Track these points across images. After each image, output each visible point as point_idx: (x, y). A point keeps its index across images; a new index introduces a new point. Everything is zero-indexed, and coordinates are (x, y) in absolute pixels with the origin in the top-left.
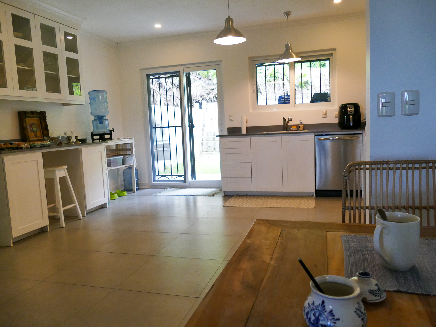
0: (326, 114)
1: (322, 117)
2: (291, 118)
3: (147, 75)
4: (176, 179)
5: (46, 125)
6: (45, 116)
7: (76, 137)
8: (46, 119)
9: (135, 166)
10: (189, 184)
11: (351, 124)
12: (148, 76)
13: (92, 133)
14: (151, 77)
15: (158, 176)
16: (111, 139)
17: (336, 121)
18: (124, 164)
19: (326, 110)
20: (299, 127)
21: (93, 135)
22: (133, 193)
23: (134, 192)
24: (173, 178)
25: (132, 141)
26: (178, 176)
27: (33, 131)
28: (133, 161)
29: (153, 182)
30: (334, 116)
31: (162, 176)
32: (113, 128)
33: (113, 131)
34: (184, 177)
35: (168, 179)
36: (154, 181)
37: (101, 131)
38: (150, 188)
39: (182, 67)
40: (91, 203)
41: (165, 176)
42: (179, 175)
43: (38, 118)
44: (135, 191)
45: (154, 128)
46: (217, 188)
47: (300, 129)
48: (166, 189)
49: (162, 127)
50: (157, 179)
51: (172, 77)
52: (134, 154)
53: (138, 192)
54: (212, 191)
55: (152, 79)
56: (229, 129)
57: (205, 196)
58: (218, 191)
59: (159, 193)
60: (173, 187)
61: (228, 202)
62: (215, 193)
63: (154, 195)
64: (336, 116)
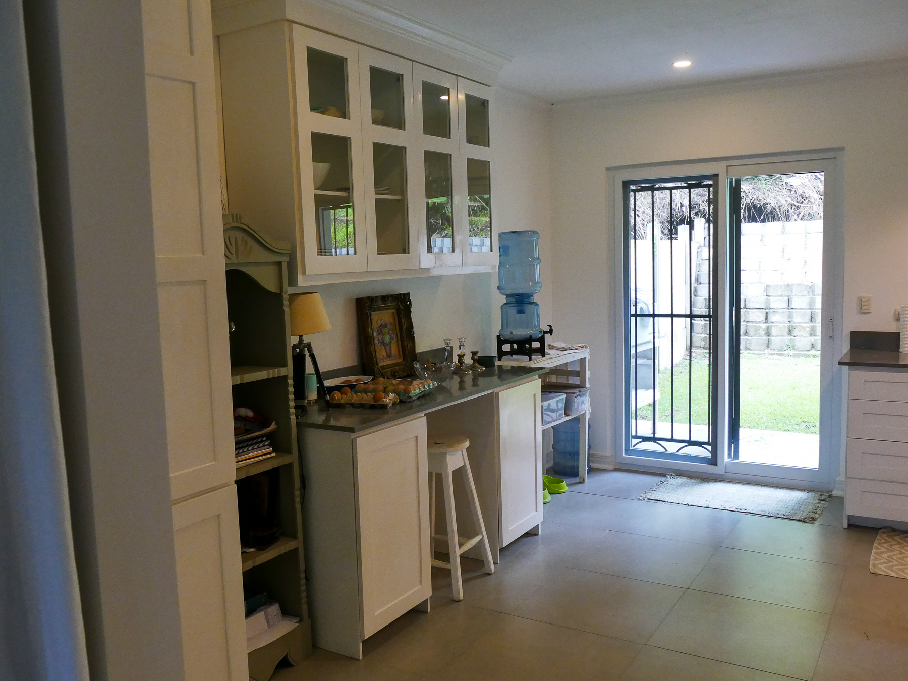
3: (623, 181)
4: (684, 452)
5: (411, 326)
6: (408, 303)
7: (474, 353)
8: (411, 312)
9: (588, 416)
10: (724, 471)
12: (626, 184)
13: (498, 337)
14: (632, 187)
15: (636, 437)
16: (542, 351)
18: (566, 414)
21: (501, 342)
22: (580, 483)
23: (583, 482)
24: (672, 448)
25: (585, 354)
26: (690, 443)
27: (383, 343)
28: (584, 405)
29: (624, 455)
31: (645, 439)
32: (550, 326)
33: (551, 332)
34: (709, 448)
35: (662, 450)
36: (627, 451)
37: (521, 332)
38: (616, 470)
39: (723, 165)
40: (511, 531)
41: (654, 439)
42: (693, 439)
43: (393, 311)
44: (584, 480)
45: (633, 316)
46: (809, 491)
48: (663, 479)
49: (654, 316)
50: (633, 445)
51: (690, 187)
52: (588, 385)
53: (592, 483)
54: (801, 503)
55: (635, 191)
56: (855, 336)
57: (789, 519)
58: (819, 505)
59: (652, 492)
60: (680, 473)
61: (876, 553)
62: (813, 512)
63: (641, 498)
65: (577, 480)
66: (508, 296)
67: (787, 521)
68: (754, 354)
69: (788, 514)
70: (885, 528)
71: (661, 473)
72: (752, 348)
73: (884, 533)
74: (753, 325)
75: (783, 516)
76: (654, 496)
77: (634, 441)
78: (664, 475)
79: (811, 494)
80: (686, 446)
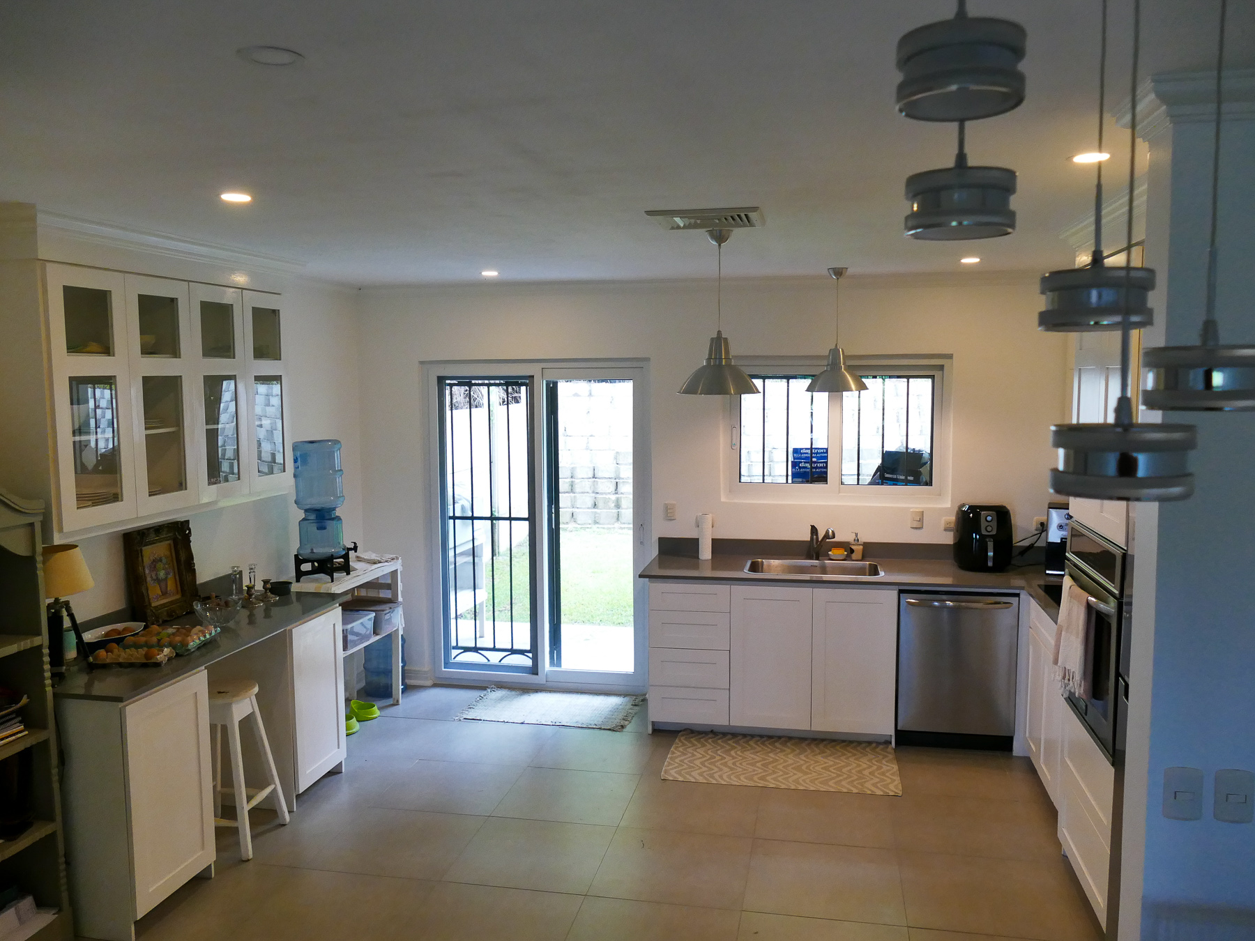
0: (921, 520)
1: (912, 528)
2: (833, 532)
3: (438, 377)
4: (506, 661)
5: (190, 557)
6: (188, 531)
7: (266, 582)
8: (190, 542)
9: (401, 632)
10: (545, 680)
11: (990, 562)
12: (441, 380)
13: (296, 556)
14: (448, 382)
15: (456, 647)
16: (346, 568)
17: (948, 539)
18: (375, 633)
19: (922, 510)
20: (852, 551)
21: (299, 561)
22: (393, 705)
23: (397, 703)
24: (495, 658)
25: (397, 566)
26: (513, 651)
27: (158, 580)
28: (397, 621)
29: (443, 669)
30: (942, 526)
31: (467, 649)
32: (355, 543)
33: (355, 549)
34: (530, 655)
35: (484, 661)
36: (447, 664)
38: (435, 685)
39: (538, 367)
40: (308, 774)
41: (475, 649)
42: (515, 647)
43: (169, 542)
44: (398, 701)
45: (450, 518)
46: (625, 695)
47: (854, 556)
48: (482, 693)
49: (473, 518)
50: (453, 658)
51: (507, 384)
52: (400, 599)
53: (408, 704)
54: (615, 710)
55: (451, 385)
56: (663, 542)
57: (600, 729)
58: (630, 711)
59: (469, 710)
60: (501, 685)
61: (671, 758)
62: (624, 719)
63: (457, 718)
64: (948, 526)
65: (390, 701)
66: (306, 511)
68: (604, 528)
69: (600, 723)
70: (685, 730)
71: (480, 686)
72: (601, 522)
73: (682, 736)
74: (602, 496)
75: (595, 727)
76: (471, 715)
77: (455, 653)
78: (484, 688)
79: (627, 699)
80: (509, 655)
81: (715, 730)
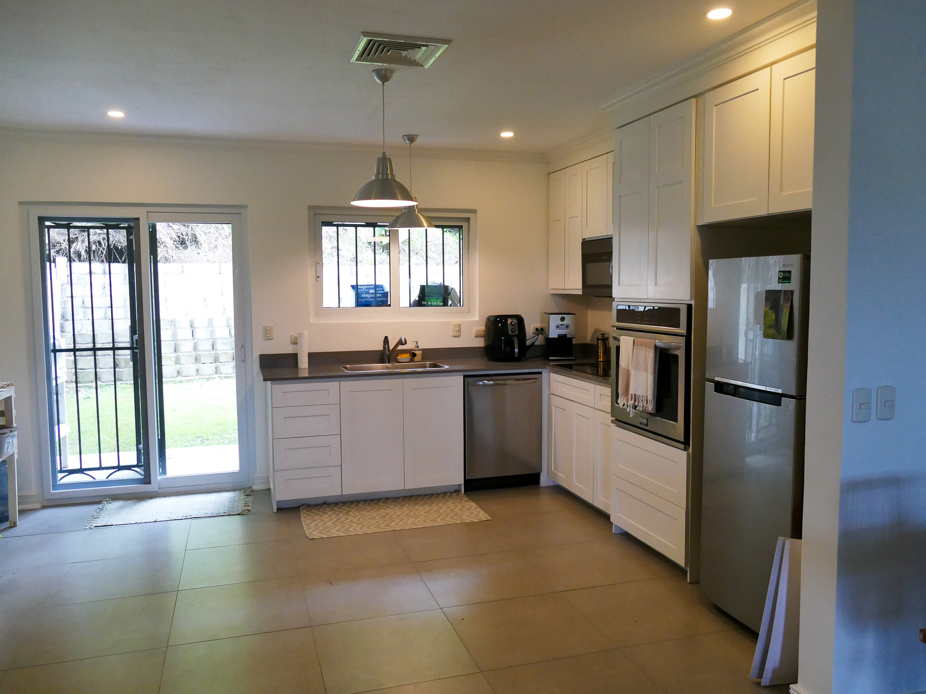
0: (459, 331)
1: (453, 336)
2: (405, 339)
3: (38, 217)
4: (113, 477)
10: (158, 487)
11: (516, 350)
12: (42, 220)
14: (47, 223)
15: (61, 471)
19: (459, 323)
20: (414, 355)
22: (11, 527)
23: (15, 525)
24: (101, 476)
25: (11, 392)
26: (120, 468)
28: (12, 445)
29: (52, 491)
30: (475, 334)
31: (72, 472)
34: (139, 469)
35: (90, 479)
36: (55, 486)
38: (44, 507)
39: (145, 210)
41: (81, 471)
42: (121, 464)
44: (15, 523)
45: (52, 351)
46: (234, 490)
47: (416, 359)
48: (100, 506)
49: (75, 350)
50: (59, 478)
51: (108, 227)
52: (15, 425)
53: (25, 524)
54: (233, 501)
55: (49, 227)
56: (263, 358)
57: (230, 515)
58: (247, 500)
59: (95, 519)
60: (115, 498)
61: (306, 525)
62: (246, 506)
63: (87, 527)
64: (478, 333)
65: (7, 524)
67: (228, 517)
68: (127, 384)
69: (227, 511)
70: (303, 505)
71: (96, 500)
72: (124, 379)
73: (303, 509)
74: (123, 357)
75: (224, 514)
76: (100, 522)
77: (60, 475)
78: (100, 503)
79: (237, 493)
80: (115, 472)
81: (328, 501)
